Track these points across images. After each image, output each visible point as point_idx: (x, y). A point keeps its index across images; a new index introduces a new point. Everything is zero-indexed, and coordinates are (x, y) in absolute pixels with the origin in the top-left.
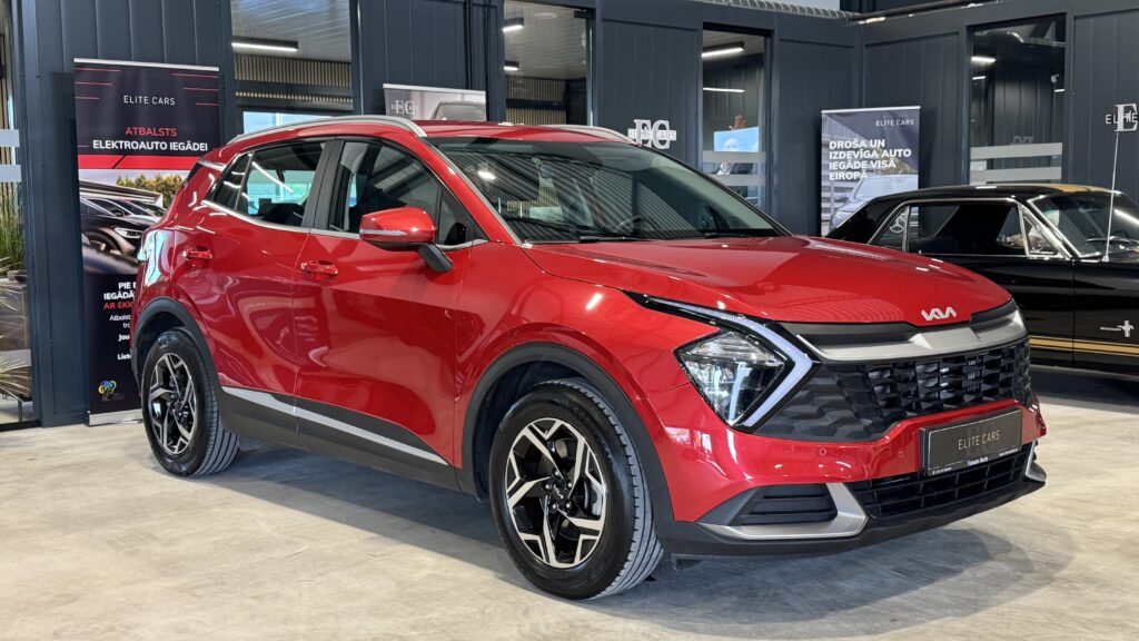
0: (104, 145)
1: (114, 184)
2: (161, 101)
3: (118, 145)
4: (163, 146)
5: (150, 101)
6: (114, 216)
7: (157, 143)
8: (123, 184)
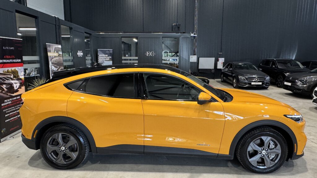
1: (2, 72)
2: (11, 48)
3: (3, 61)
4: (11, 61)
6: (3, 82)
8: (4, 72)
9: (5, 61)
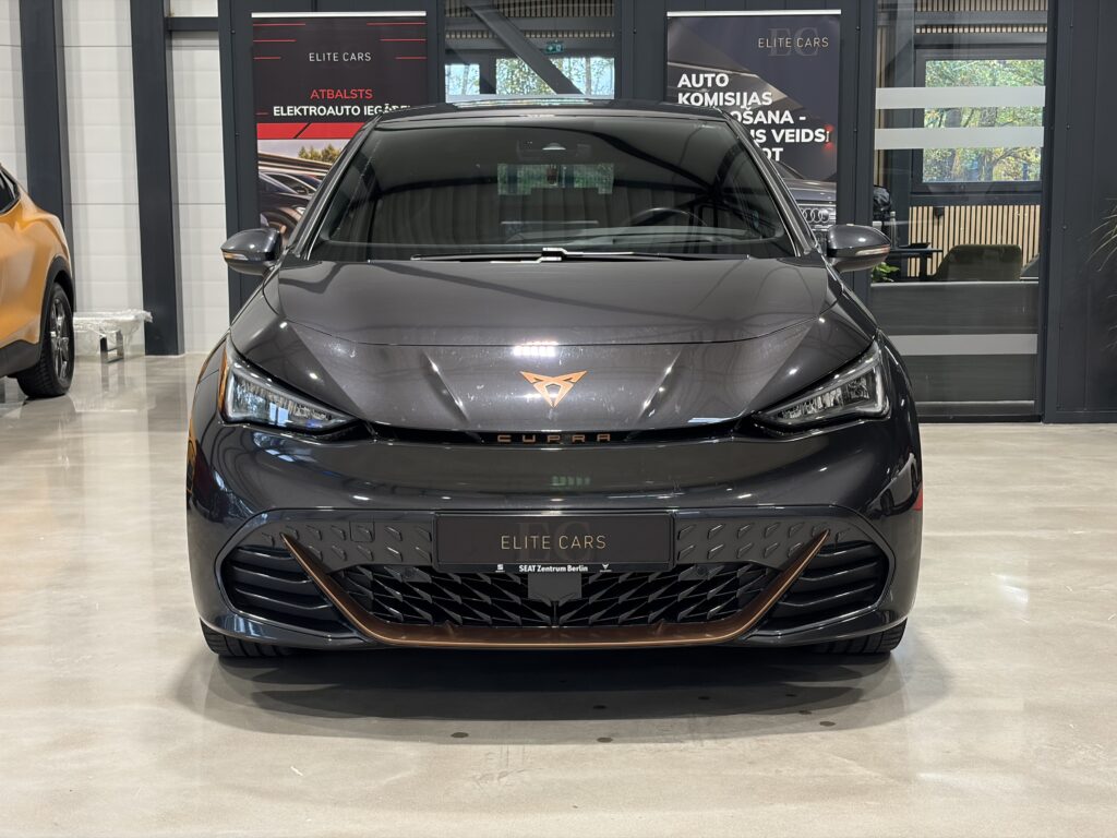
0: (285, 111)
1: (296, 157)
2: (353, 57)
3: (301, 111)
4: (355, 110)
5: (340, 57)
6: (296, 194)
7: (347, 107)
8: (306, 157)
9: (313, 110)
